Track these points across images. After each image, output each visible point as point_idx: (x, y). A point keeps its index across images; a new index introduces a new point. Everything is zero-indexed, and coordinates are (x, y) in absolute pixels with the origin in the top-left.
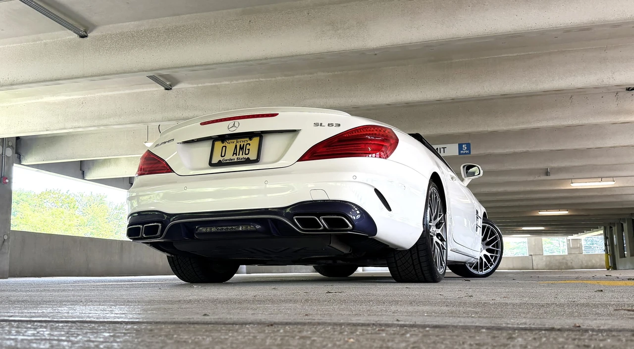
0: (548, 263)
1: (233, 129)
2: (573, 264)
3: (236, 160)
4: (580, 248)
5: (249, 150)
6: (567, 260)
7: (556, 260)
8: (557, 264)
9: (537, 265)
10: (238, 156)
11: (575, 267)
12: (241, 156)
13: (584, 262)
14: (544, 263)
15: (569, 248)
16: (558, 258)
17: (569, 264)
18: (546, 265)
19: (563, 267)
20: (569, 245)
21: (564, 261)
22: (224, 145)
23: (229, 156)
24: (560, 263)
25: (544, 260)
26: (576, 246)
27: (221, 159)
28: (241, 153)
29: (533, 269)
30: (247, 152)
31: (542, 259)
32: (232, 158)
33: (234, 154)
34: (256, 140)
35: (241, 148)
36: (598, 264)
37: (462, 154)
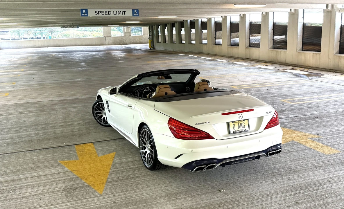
0: (114, 41)
1: (241, 118)
2: (127, 42)
3: (240, 131)
4: (130, 33)
5: (244, 125)
6: (123, 39)
7: (118, 39)
8: (119, 42)
9: (108, 42)
10: (241, 129)
11: (128, 43)
12: (242, 129)
13: (132, 40)
14: (112, 41)
15: (125, 33)
16: (119, 38)
17: (125, 41)
18: (113, 42)
19: (122, 43)
20: (124, 31)
21: (122, 40)
22: (233, 124)
23: (237, 129)
24: (120, 41)
25: (112, 39)
26: (128, 31)
27: (234, 130)
28: (242, 127)
29: (106, 45)
30: (244, 127)
31: (111, 39)
32: (239, 130)
33: (239, 128)
34: (246, 121)
35: (241, 125)
36: (139, 41)
37: (134, 16)
